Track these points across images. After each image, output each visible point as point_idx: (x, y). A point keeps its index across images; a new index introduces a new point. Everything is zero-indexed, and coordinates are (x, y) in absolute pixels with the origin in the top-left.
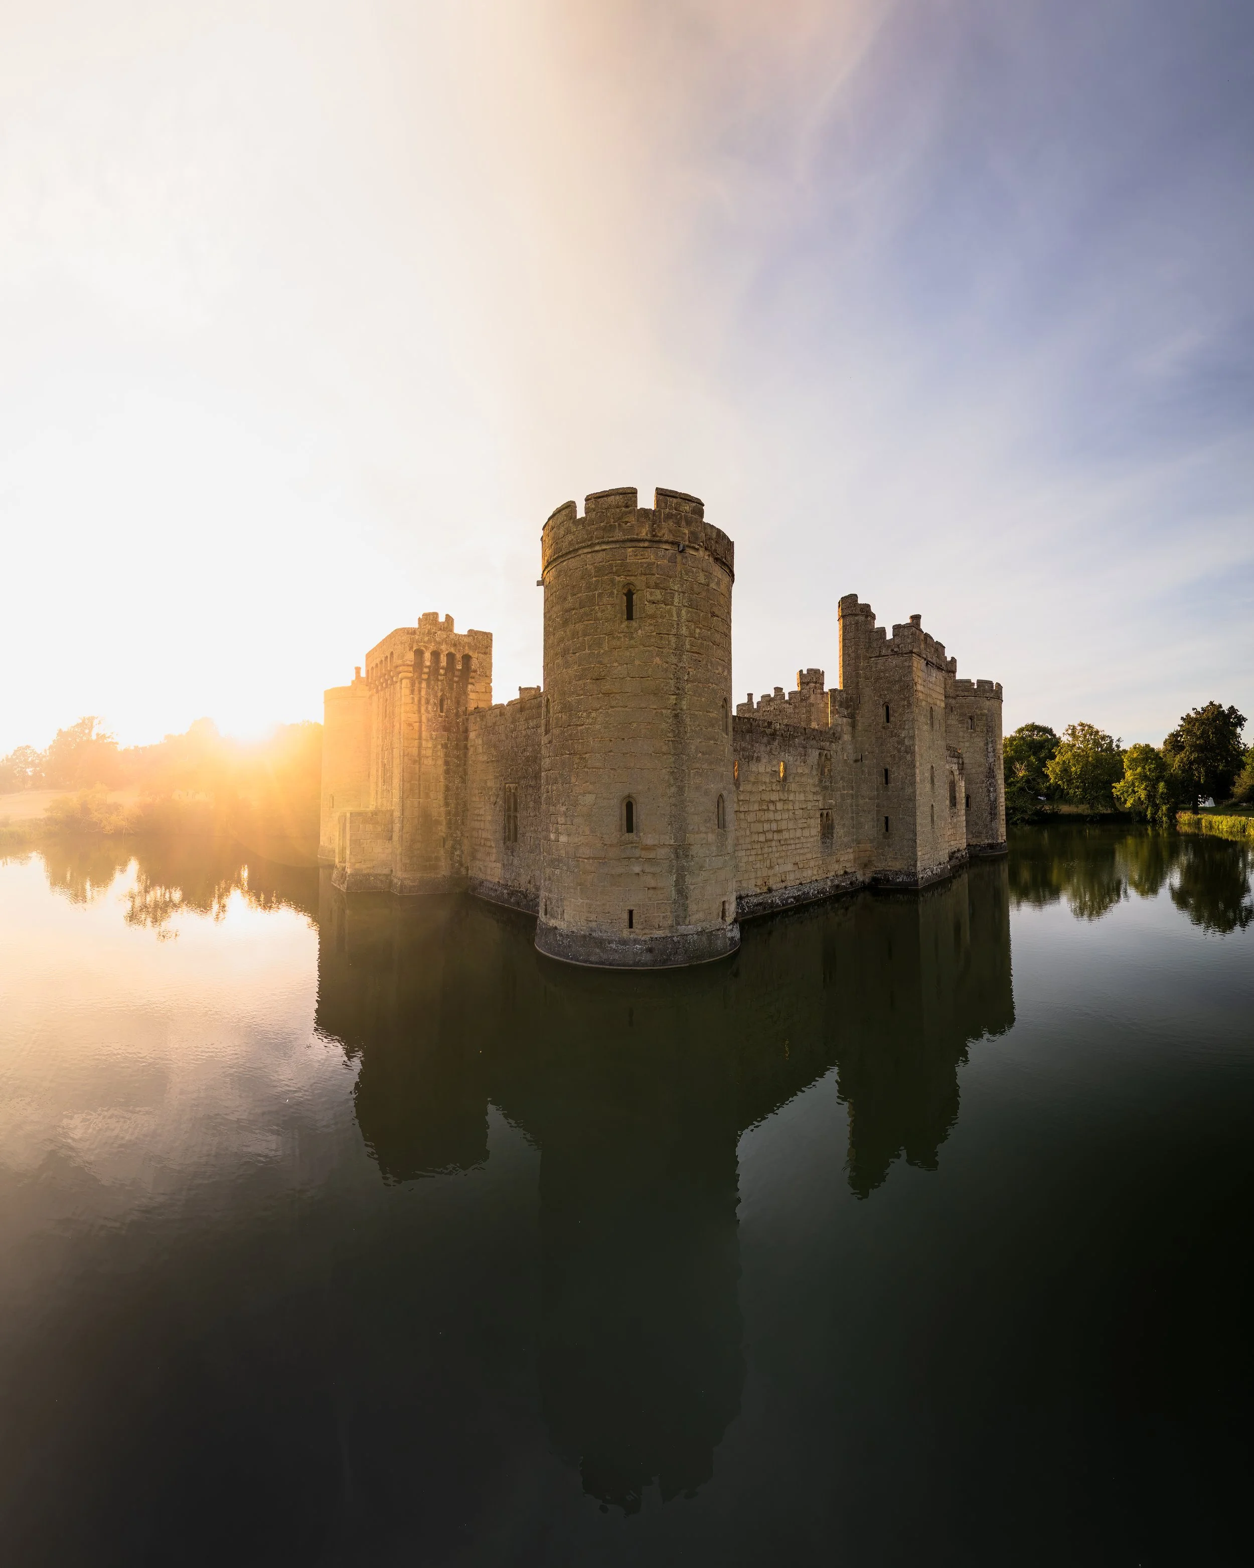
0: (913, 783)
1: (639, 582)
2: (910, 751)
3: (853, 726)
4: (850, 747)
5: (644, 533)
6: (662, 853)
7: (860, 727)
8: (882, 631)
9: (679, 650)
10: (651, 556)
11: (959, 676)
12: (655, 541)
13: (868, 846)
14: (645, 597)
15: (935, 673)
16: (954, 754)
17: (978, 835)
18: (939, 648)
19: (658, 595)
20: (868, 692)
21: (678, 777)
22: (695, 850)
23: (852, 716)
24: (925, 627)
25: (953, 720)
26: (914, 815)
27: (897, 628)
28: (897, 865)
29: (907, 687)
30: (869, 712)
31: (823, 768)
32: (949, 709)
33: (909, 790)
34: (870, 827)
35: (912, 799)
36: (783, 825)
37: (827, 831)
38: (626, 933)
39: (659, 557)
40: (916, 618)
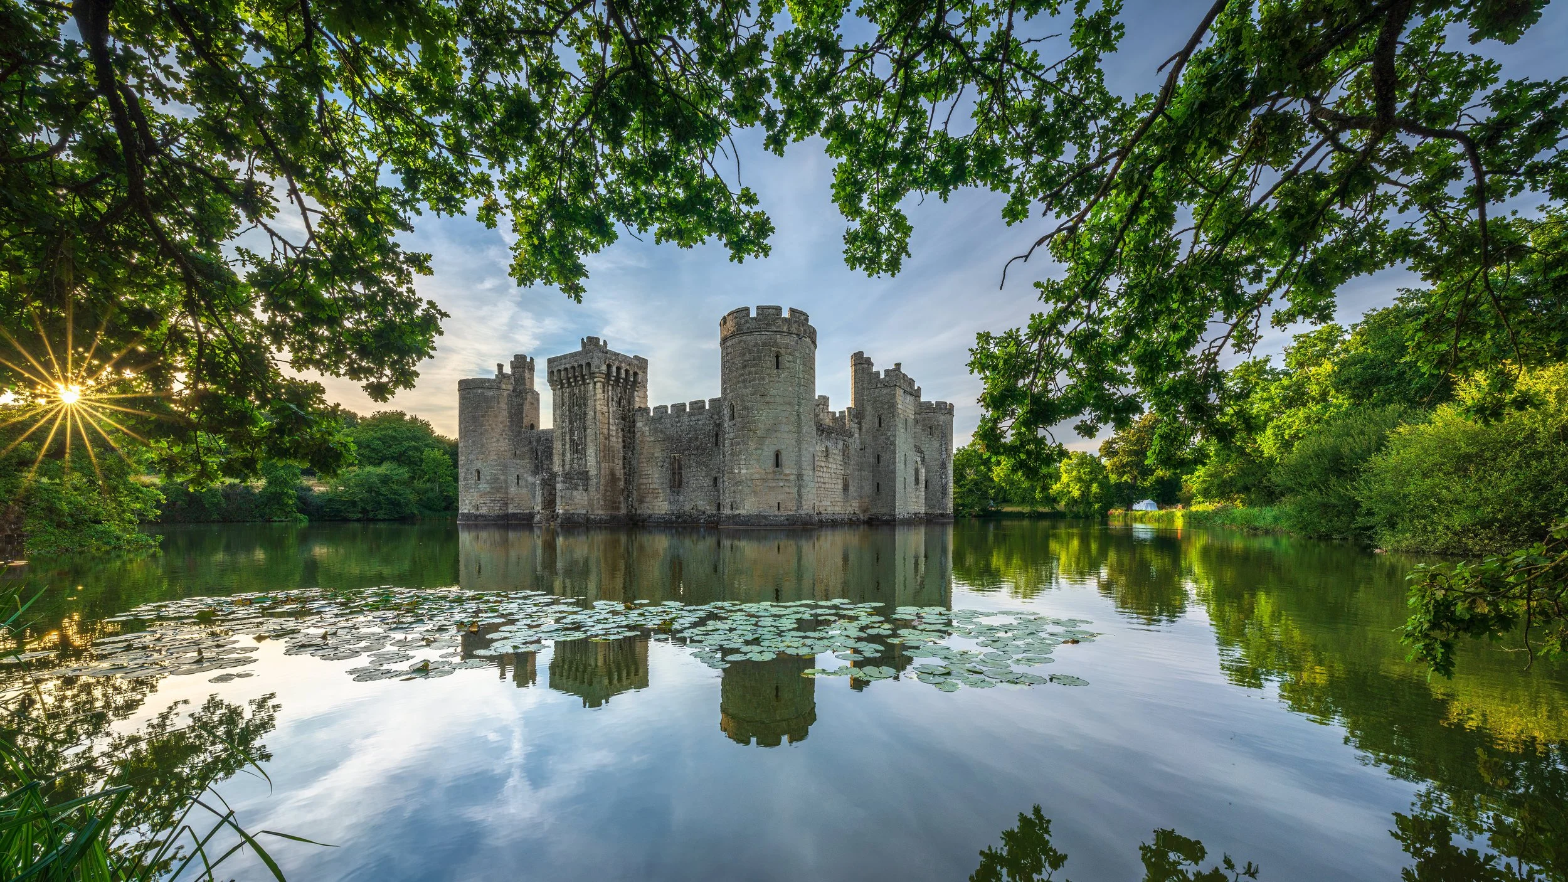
0: (894, 463)
1: (783, 351)
2: (893, 444)
3: (860, 429)
4: (858, 441)
5: (785, 329)
6: (792, 477)
7: (864, 429)
8: (878, 373)
9: (799, 385)
10: (788, 340)
11: (922, 399)
12: (790, 333)
13: (867, 500)
14: (786, 359)
15: (909, 397)
16: (919, 450)
17: (932, 507)
18: (911, 382)
19: (791, 358)
20: (869, 408)
21: (799, 442)
22: (805, 478)
23: (859, 423)
24: (903, 370)
25: (918, 429)
26: (894, 481)
27: (887, 371)
28: (884, 511)
29: (893, 406)
30: (869, 421)
31: (845, 452)
32: (916, 421)
33: (892, 467)
34: (868, 489)
35: (894, 472)
36: (826, 480)
37: (846, 488)
38: (777, 513)
39: (790, 341)
40: (898, 365)
